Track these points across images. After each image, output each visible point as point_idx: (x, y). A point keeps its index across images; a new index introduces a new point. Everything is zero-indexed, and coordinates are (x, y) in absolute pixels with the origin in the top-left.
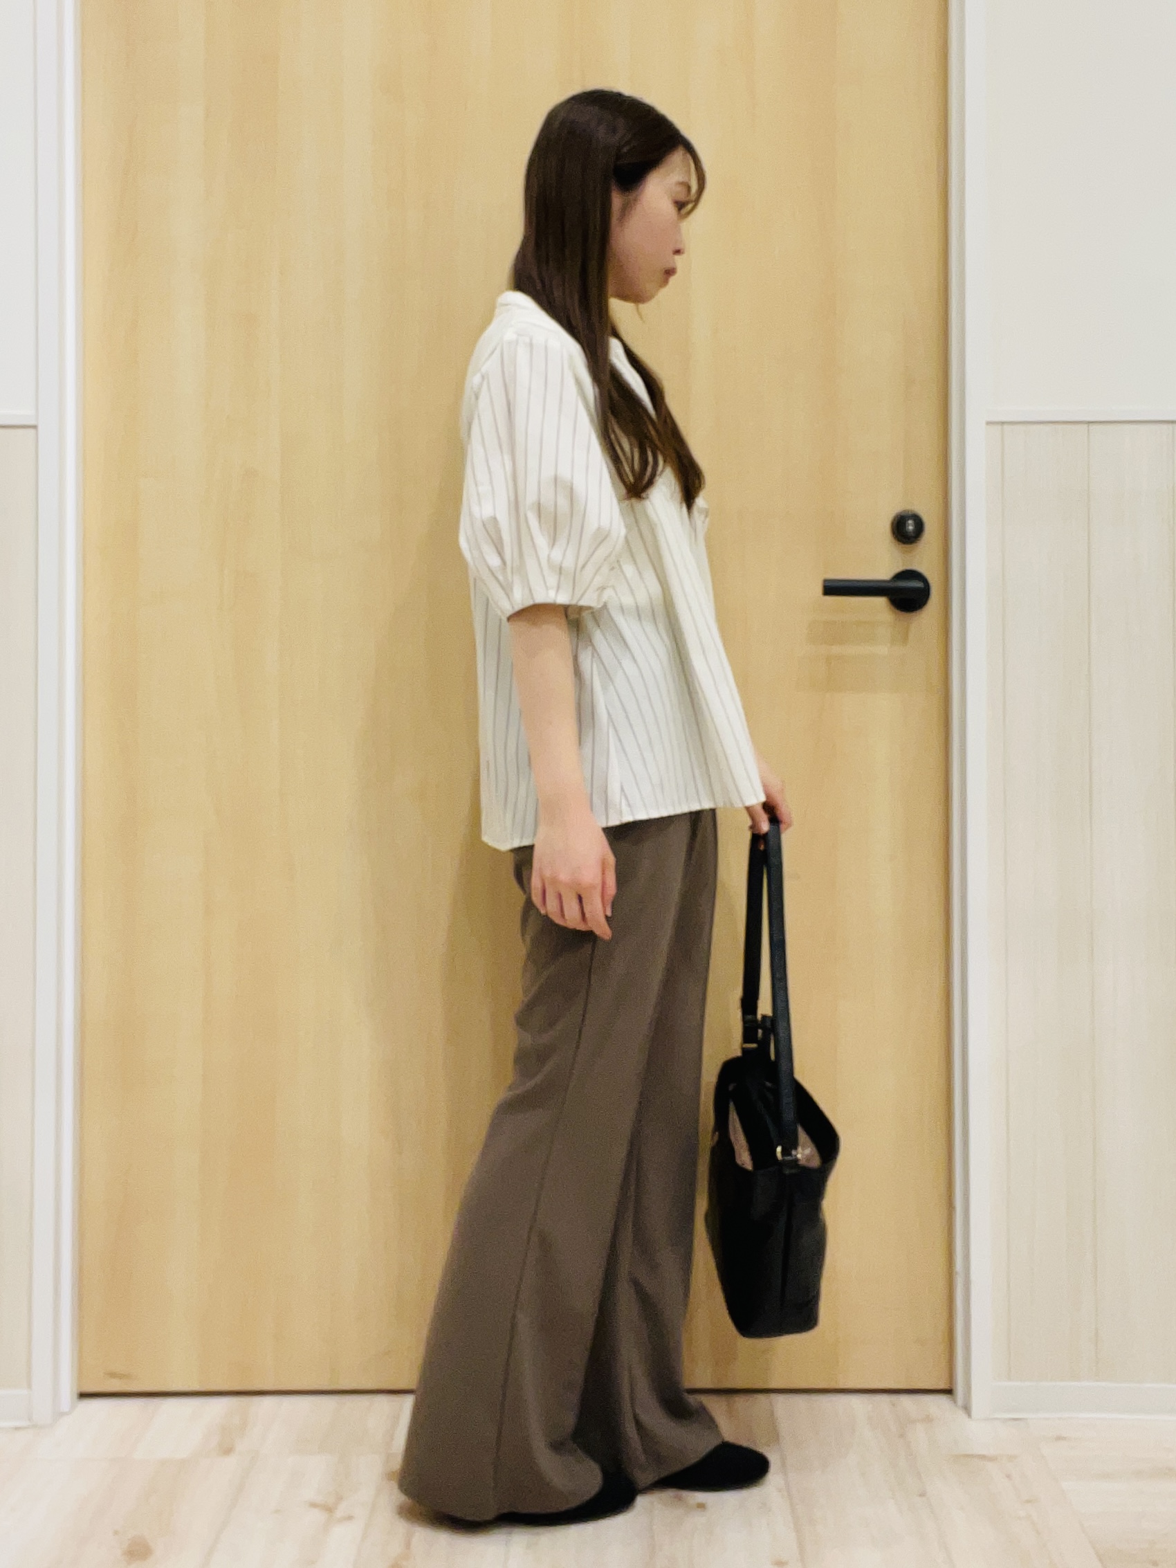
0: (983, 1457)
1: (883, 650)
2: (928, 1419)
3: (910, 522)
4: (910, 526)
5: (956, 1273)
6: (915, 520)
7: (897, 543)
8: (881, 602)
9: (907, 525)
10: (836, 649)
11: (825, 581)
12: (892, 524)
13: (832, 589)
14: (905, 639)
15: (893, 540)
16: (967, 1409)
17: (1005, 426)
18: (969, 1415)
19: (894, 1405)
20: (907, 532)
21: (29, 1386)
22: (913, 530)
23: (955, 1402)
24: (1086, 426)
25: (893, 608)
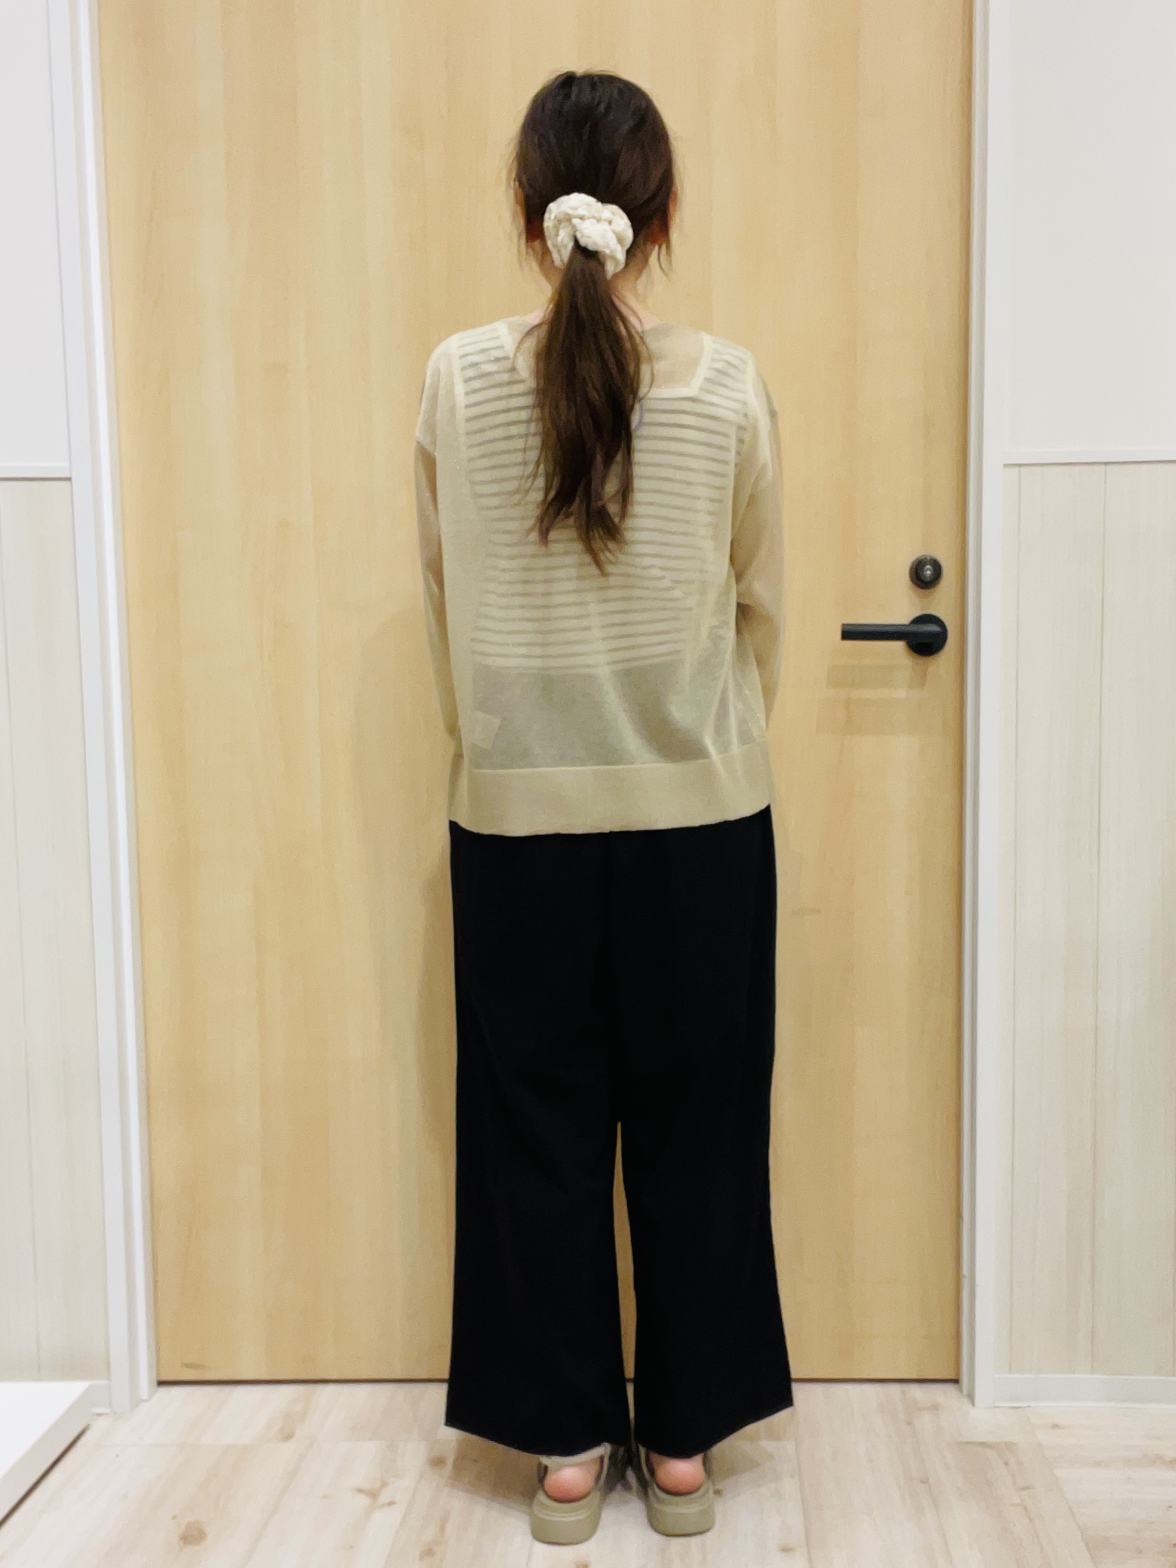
0: (983, 1444)
1: (901, 693)
2: (935, 1408)
3: (928, 567)
4: (928, 572)
5: (964, 1276)
6: (930, 565)
7: (914, 586)
8: (899, 646)
9: (922, 569)
10: (855, 694)
11: (843, 625)
12: (911, 569)
13: (850, 633)
14: (921, 680)
15: (911, 583)
16: (971, 1397)
17: (1024, 470)
18: (973, 1404)
19: (903, 1392)
20: (924, 576)
21: (109, 1378)
22: (932, 574)
23: (961, 1391)
24: (1102, 467)
25: (911, 651)
